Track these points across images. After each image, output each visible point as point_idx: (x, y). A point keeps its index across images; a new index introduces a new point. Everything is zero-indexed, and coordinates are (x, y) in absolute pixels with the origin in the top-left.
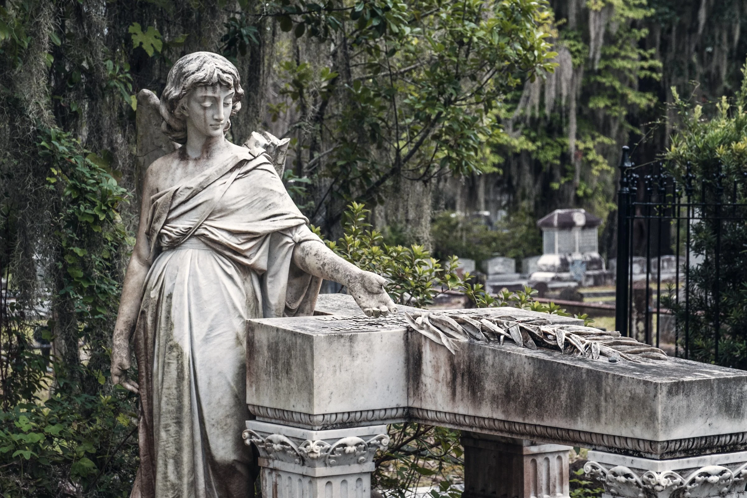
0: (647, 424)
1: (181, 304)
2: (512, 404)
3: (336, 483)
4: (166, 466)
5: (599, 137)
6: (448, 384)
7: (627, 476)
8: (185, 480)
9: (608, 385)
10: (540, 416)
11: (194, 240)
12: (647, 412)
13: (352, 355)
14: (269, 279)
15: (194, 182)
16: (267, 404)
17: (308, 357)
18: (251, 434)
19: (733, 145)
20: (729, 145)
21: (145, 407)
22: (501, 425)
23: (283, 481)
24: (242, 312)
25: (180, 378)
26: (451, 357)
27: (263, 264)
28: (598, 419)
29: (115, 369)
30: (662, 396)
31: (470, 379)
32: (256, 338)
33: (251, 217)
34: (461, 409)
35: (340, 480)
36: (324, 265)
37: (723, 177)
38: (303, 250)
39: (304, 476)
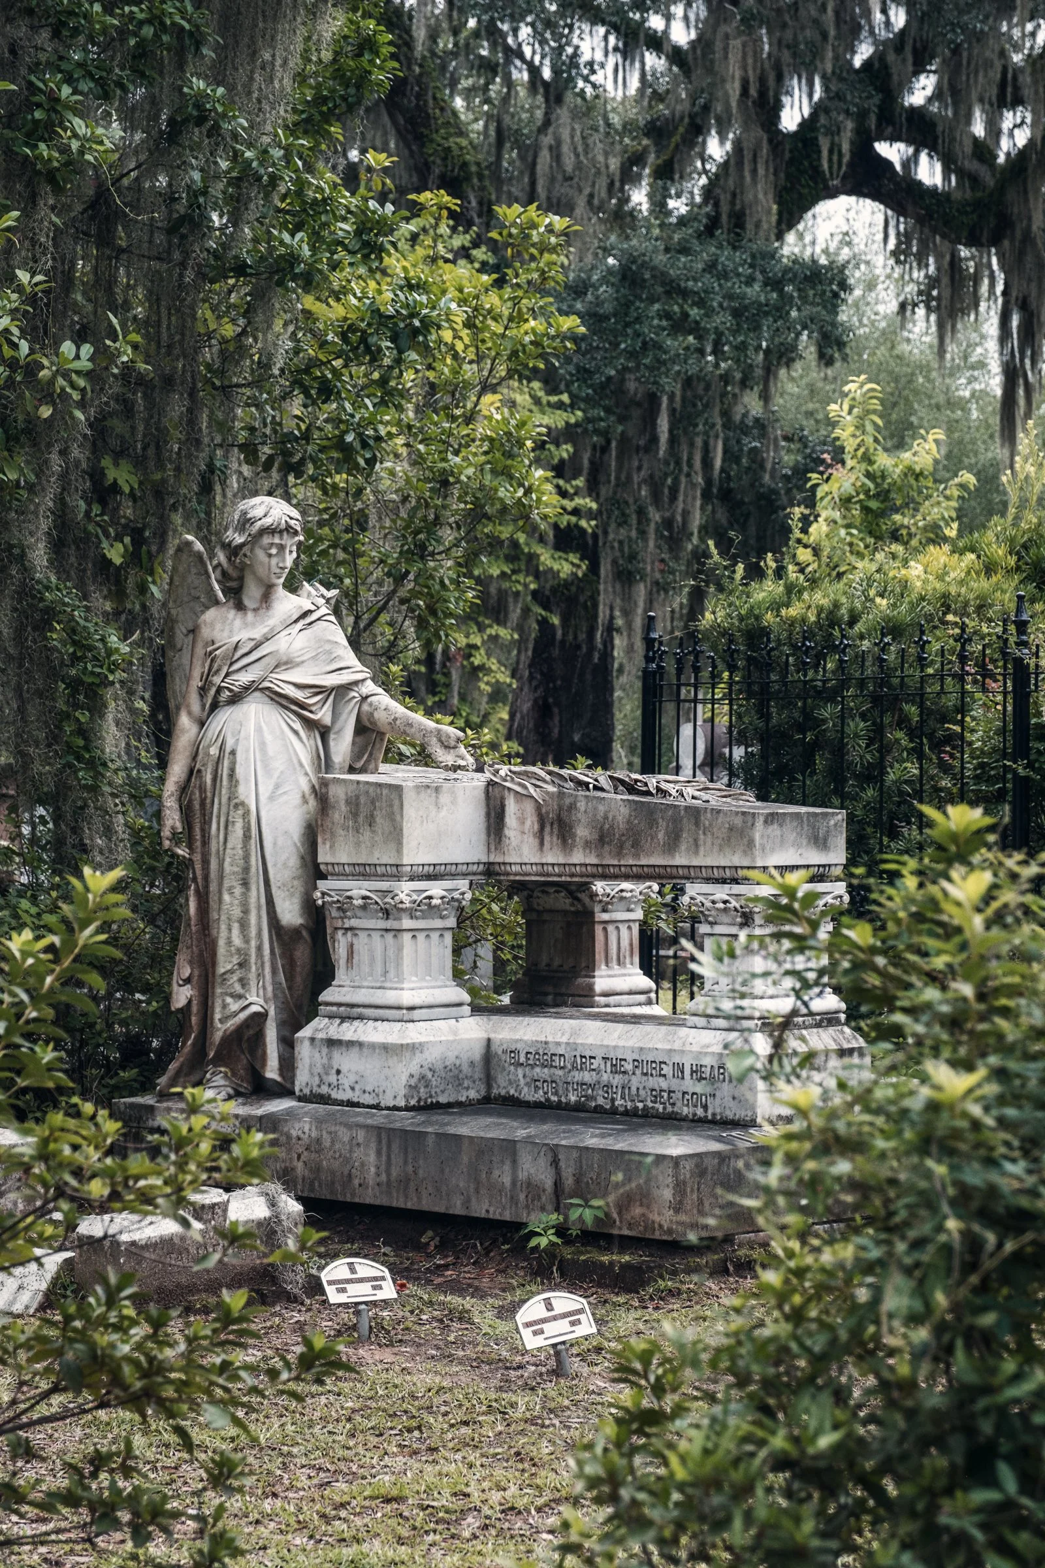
0: (745, 852)
1: (247, 759)
2: (607, 848)
3: (421, 936)
4: (230, 930)
5: (491, 626)
6: (535, 835)
7: (725, 902)
8: (253, 943)
9: (706, 819)
10: (637, 856)
11: (257, 694)
12: (745, 841)
13: (438, 806)
14: (332, 736)
15: (257, 633)
16: (344, 860)
17: (396, 808)
18: (323, 894)
19: (783, 612)
20: (778, 611)
21: (199, 873)
22: (594, 870)
23: (361, 941)
24: (308, 769)
25: (247, 836)
26: (538, 807)
27: (327, 720)
28: (696, 853)
29: (166, 833)
30: (759, 824)
31: (560, 826)
32: (331, 793)
33: (316, 670)
34: (550, 859)
35: (424, 934)
36: (395, 719)
37: (772, 649)
38: (371, 705)
39: (387, 930)
